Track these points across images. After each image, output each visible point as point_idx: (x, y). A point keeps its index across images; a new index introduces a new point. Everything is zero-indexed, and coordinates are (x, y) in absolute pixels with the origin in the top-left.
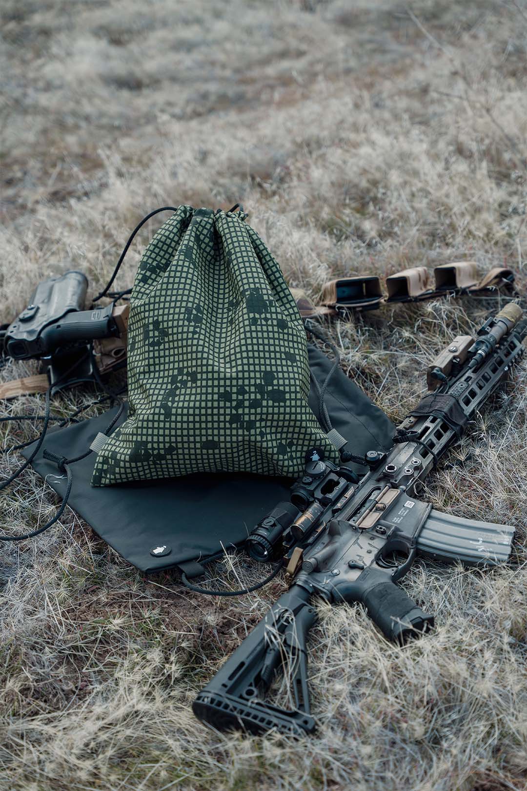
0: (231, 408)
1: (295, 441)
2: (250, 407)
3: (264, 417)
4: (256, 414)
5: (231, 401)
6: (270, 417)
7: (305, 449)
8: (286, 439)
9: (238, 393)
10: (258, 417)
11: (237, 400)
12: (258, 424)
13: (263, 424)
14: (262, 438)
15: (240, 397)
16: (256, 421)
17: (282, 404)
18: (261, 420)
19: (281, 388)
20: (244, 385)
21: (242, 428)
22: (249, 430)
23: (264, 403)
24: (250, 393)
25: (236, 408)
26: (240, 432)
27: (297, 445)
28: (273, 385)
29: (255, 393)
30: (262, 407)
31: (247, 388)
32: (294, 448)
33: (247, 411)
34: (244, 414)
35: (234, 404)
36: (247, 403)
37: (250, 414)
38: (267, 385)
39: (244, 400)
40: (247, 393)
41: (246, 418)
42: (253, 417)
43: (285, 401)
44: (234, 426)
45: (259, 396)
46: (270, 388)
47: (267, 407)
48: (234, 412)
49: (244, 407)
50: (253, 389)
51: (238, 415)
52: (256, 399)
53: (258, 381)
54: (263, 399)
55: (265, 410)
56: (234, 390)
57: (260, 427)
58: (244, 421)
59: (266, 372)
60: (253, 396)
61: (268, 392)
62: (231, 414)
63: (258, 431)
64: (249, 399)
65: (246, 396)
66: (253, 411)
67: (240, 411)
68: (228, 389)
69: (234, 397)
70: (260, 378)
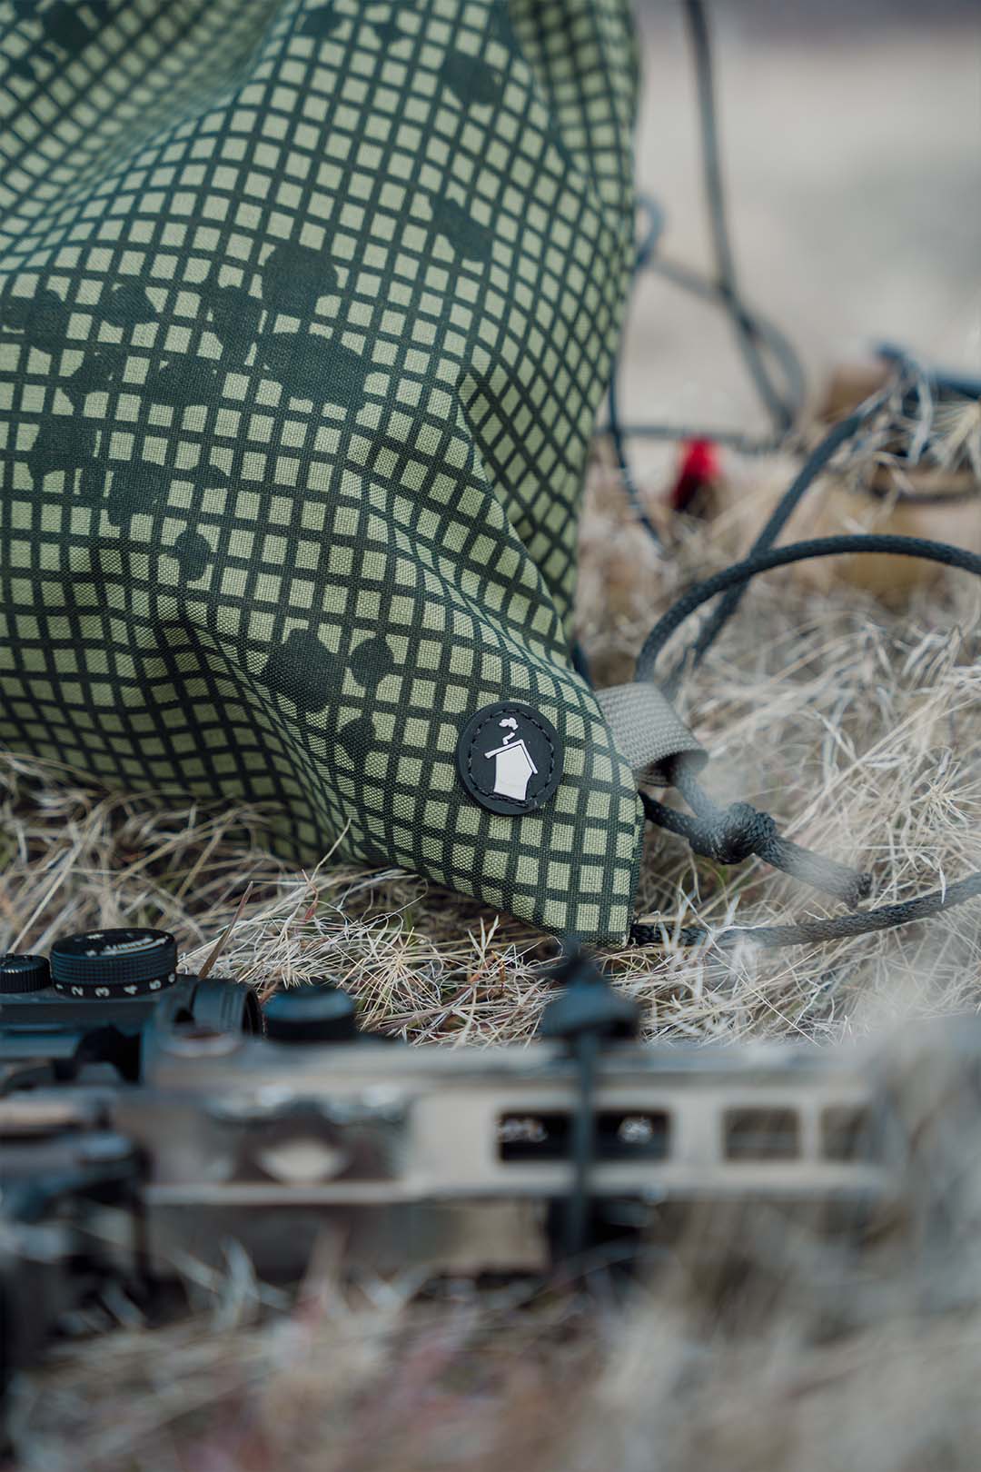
0: (51, 381)
1: (398, 646)
2: (151, 392)
3: (222, 459)
4: (175, 434)
5: (56, 344)
6: (254, 467)
7: (456, 700)
8: (348, 621)
9: (99, 313)
10: (188, 456)
11: (89, 345)
12: (180, 494)
13: (214, 501)
14: (188, 572)
15: (110, 334)
16: (168, 473)
17: (333, 411)
18: (204, 476)
19: (354, 343)
20: (145, 278)
21: (91, 498)
22: (121, 517)
23: (235, 386)
24: (168, 319)
25: (78, 387)
26: (81, 521)
27: (411, 672)
28: (307, 315)
29: (198, 326)
30: (216, 402)
31: (157, 297)
32: (389, 689)
33: (129, 408)
34: (110, 424)
35: (72, 361)
36: (136, 370)
37: (141, 429)
38: (276, 304)
39: (127, 349)
40: (148, 315)
41: (121, 447)
42: (155, 450)
43: (355, 400)
44: (54, 482)
45: (211, 347)
46: (287, 324)
47: (248, 408)
48: (63, 405)
49: (118, 389)
50: (188, 305)
51: (79, 425)
52: (190, 360)
53: (230, 277)
54: (232, 363)
55: (228, 423)
56: (90, 292)
57: (194, 515)
58: (105, 461)
59: (290, 248)
60: (178, 340)
61: (270, 342)
62: (45, 418)
63: (173, 530)
64: (156, 353)
65: (145, 334)
66: (161, 415)
67: (95, 406)
68: (59, 285)
69: (79, 326)
70: (249, 268)
